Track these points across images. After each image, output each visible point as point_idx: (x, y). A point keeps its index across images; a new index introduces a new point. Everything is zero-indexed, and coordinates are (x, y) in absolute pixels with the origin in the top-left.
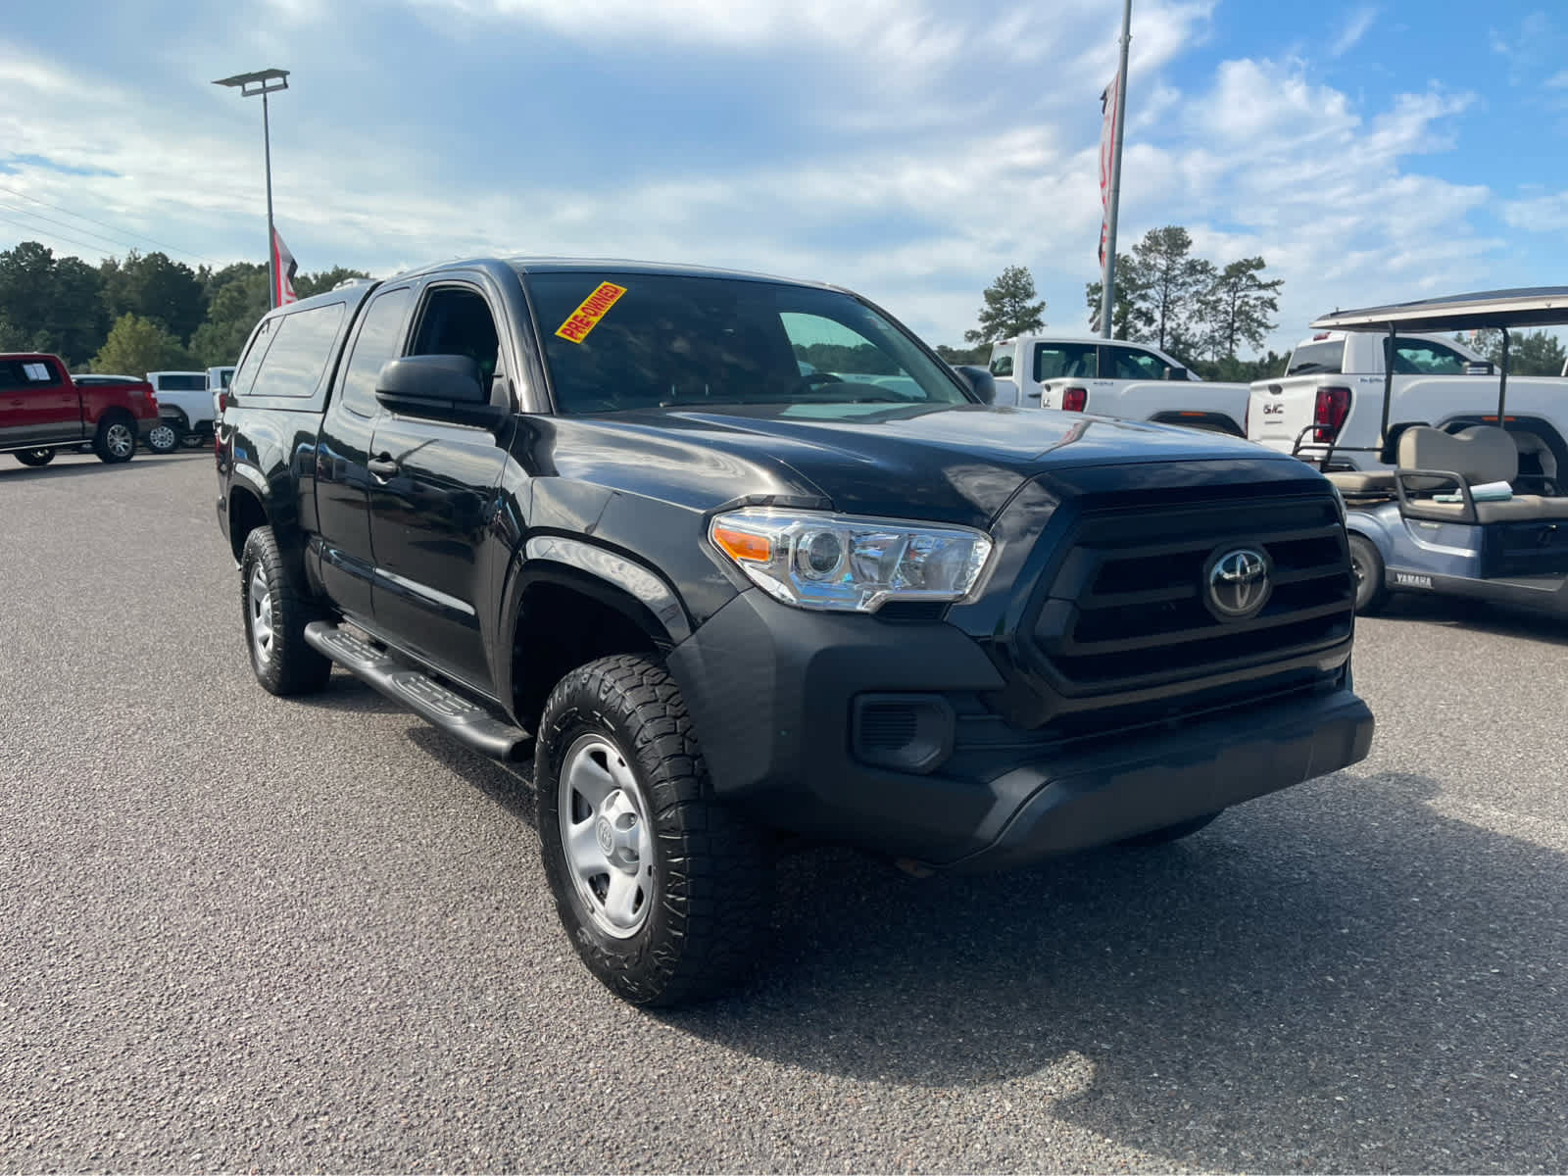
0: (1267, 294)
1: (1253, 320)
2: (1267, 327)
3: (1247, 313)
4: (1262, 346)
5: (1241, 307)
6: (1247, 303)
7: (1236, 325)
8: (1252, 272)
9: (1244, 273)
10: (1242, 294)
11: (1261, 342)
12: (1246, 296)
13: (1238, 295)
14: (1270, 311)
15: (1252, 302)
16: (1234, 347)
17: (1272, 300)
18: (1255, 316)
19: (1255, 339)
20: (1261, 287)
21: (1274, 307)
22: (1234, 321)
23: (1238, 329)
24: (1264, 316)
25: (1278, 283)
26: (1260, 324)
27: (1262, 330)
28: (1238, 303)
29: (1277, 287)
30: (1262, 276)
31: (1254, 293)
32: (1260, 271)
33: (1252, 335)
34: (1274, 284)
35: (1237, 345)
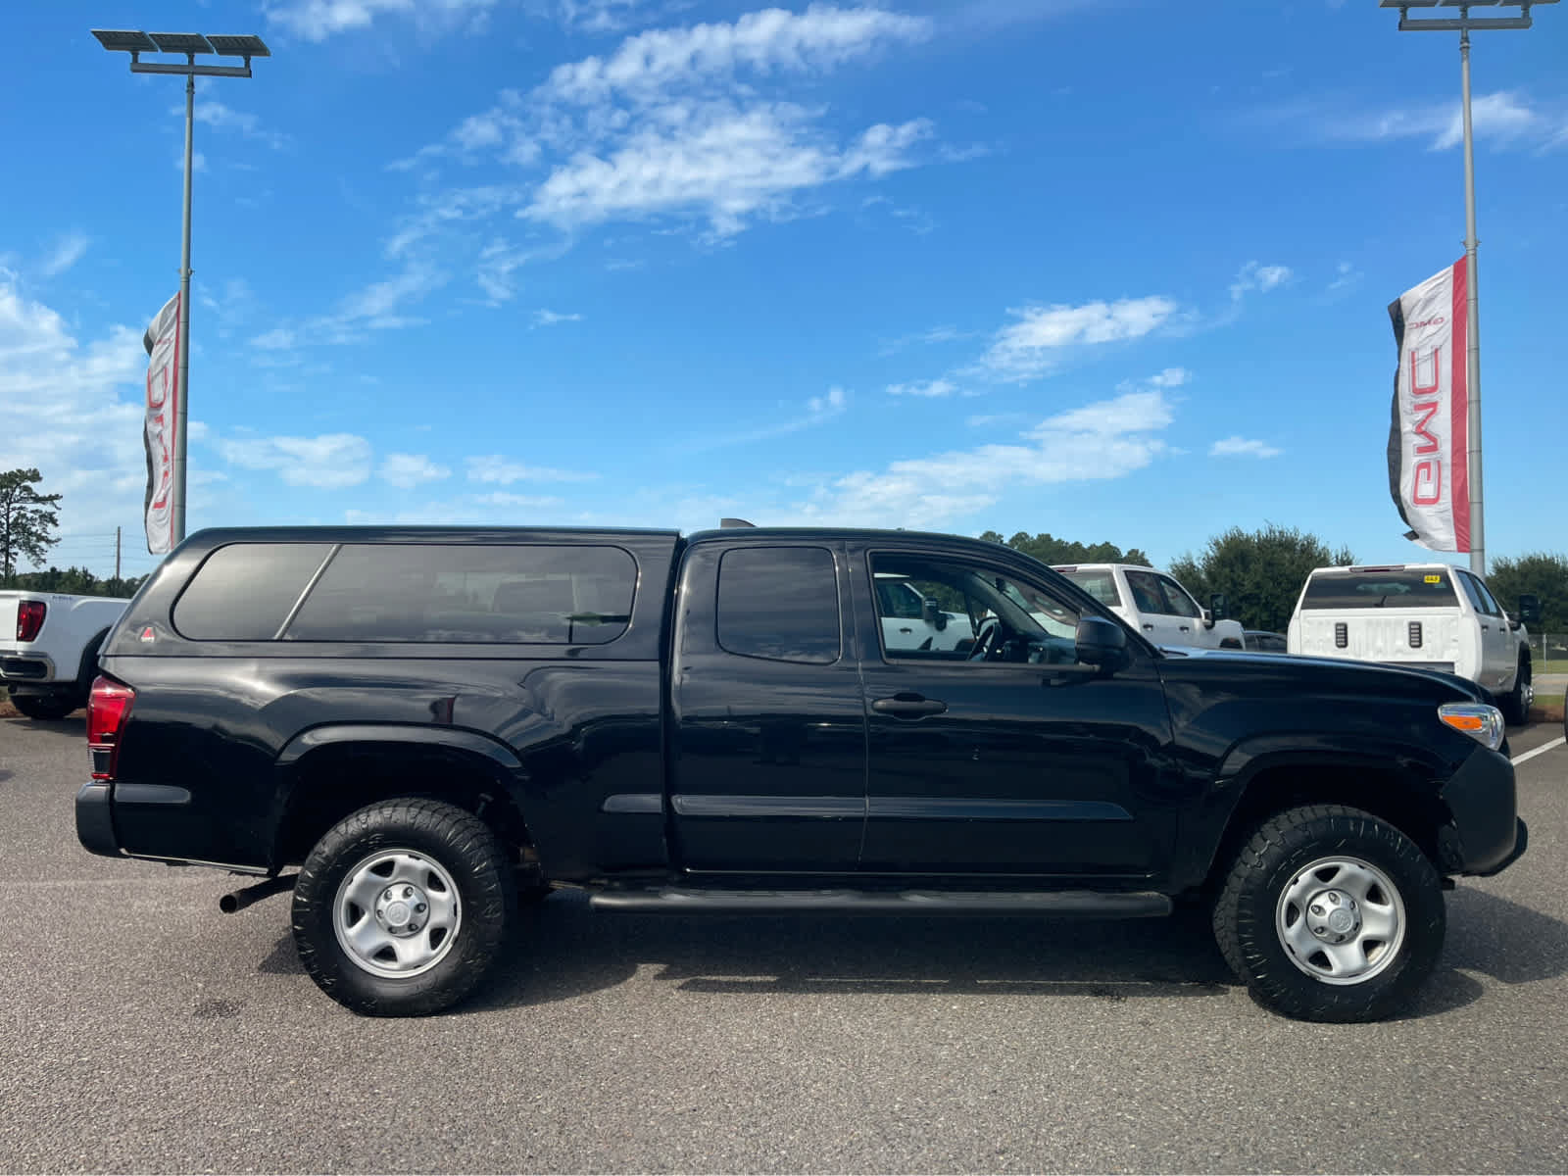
0: (46, 508)
1: (31, 534)
2: (48, 541)
3: (24, 526)
4: (44, 561)
5: (16, 519)
6: (24, 516)
7: (12, 538)
8: (28, 483)
9: (18, 484)
10: (17, 505)
11: (43, 557)
12: (21, 508)
13: (12, 506)
14: (50, 525)
15: (29, 515)
16: (10, 561)
17: (51, 514)
18: (34, 529)
19: (35, 553)
20: (37, 499)
21: (54, 522)
22: (9, 534)
23: (14, 541)
24: (44, 530)
25: (57, 497)
26: (40, 538)
27: (43, 544)
28: (13, 514)
29: (55, 501)
30: (39, 489)
31: (31, 506)
32: (37, 484)
33: (32, 550)
34: (51, 499)
35: (14, 559)
